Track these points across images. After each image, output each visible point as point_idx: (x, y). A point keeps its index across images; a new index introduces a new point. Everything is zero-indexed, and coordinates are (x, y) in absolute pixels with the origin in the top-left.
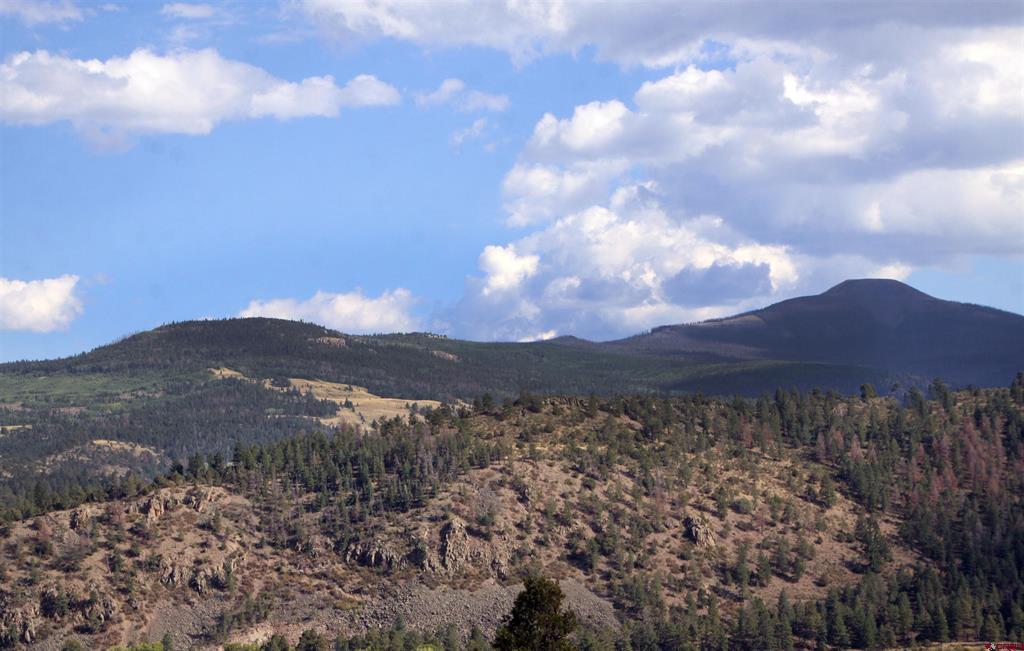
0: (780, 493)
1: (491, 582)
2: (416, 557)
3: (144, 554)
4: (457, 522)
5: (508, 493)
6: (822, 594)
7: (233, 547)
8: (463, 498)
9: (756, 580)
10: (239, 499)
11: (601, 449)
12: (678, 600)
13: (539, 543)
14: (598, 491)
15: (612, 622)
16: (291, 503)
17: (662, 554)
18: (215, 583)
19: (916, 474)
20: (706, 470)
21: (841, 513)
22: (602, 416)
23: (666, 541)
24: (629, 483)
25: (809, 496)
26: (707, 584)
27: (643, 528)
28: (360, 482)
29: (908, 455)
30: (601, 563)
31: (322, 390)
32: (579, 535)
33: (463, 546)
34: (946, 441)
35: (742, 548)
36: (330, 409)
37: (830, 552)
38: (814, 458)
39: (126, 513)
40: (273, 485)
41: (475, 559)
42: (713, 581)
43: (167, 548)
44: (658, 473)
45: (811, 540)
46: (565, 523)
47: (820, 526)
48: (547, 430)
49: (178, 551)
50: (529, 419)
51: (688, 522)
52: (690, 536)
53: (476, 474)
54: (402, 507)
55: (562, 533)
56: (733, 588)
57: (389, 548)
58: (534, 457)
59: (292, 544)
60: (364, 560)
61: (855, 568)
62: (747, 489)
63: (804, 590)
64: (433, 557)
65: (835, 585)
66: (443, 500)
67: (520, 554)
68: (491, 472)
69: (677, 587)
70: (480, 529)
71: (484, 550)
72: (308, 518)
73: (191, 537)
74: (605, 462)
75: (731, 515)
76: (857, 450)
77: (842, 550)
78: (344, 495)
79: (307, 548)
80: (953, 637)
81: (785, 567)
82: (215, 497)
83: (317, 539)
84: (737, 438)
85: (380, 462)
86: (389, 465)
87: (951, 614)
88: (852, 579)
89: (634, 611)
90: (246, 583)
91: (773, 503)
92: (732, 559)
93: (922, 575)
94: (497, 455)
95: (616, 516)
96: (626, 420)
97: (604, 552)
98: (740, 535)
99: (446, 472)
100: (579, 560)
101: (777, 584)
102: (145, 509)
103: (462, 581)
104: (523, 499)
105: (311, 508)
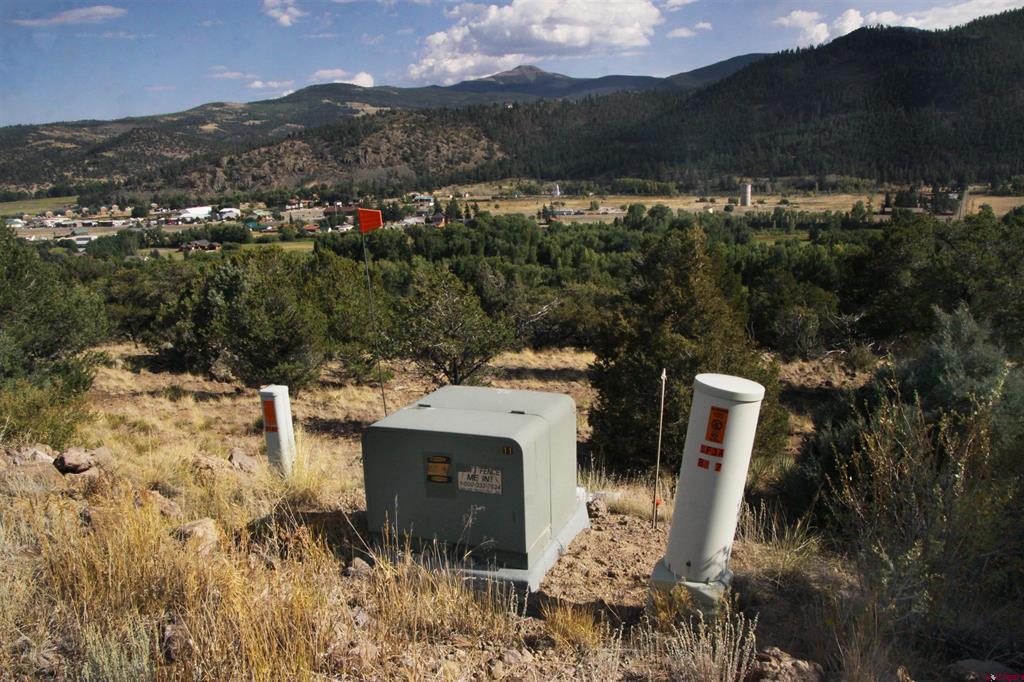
0: (466, 137)
1: (380, 167)
2: (358, 160)
3: (279, 162)
4: (369, 150)
5: (384, 140)
6: (475, 166)
7: (304, 159)
8: (371, 142)
9: (458, 163)
10: (306, 145)
11: (413, 125)
12: (434, 170)
13: (394, 155)
14: (412, 139)
15: (415, 177)
16: (321, 145)
17: (430, 156)
18: (300, 170)
19: (506, 130)
20: (445, 131)
21: (484, 142)
22: (415, 115)
23: (431, 153)
24: (420, 135)
25: (475, 138)
26: (443, 165)
27: (425, 149)
28: (341, 138)
29: (504, 124)
30: (412, 160)
31: (355, 105)
32: (406, 152)
33: (371, 157)
34: (515, 120)
35: (454, 153)
36: (357, 111)
37: (479, 154)
38: (477, 126)
39: (274, 150)
40: (316, 140)
41: (375, 160)
42: (445, 164)
43: (286, 160)
44: (430, 132)
45: (474, 151)
46: (401, 148)
47: (477, 146)
48: (398, 120)
49: (289, 161)
50: (392, 116)
51: (438, 147)
52: (438, 151)
53: (375, 135)
54: (353, 146)
55: (401, 152)
56: (450, 166)
57: (349, 158)
58: (392, 129)
59: (322, 158)
60: (342, 161)
61: (485, 158)
62: (457, 136)
63: (472, 165)
64: (362, 160)
65: (480, 163)
66: (365, 142)
67: (388, 158)
68: (380, 134)
69: (433, 166)
70: (376, 151)
71: (378, 157)
72: (326, 149)
73: (292, 157)
74: (414, 129)
75: (451, 144)
76: (490, 123)
77: (483, 153)
78: (337, 142)
79: (326, 159)
80: (510, 177)
81: (466, 159)
82: (299, 144)
83: (329, 156)
84: (456, 120)
85: (346, 132)
86: (349, 133)
87: (510, 171)
88: (485, 161)
89: (421, 174)
90: (309, 170)
91: (464, 140)
92: (450, 157)
93: (504, 160)
94: (381, 129)
95: (417, 146)
96: (422, 116)
97: (413, 157)
98: (453, 150)
99: (367, 135)
100: (406, 159)
101: (463, 163)
102: (279, 149)
103: (372, 167)
104: (389, 142)
105: (327, 146)
